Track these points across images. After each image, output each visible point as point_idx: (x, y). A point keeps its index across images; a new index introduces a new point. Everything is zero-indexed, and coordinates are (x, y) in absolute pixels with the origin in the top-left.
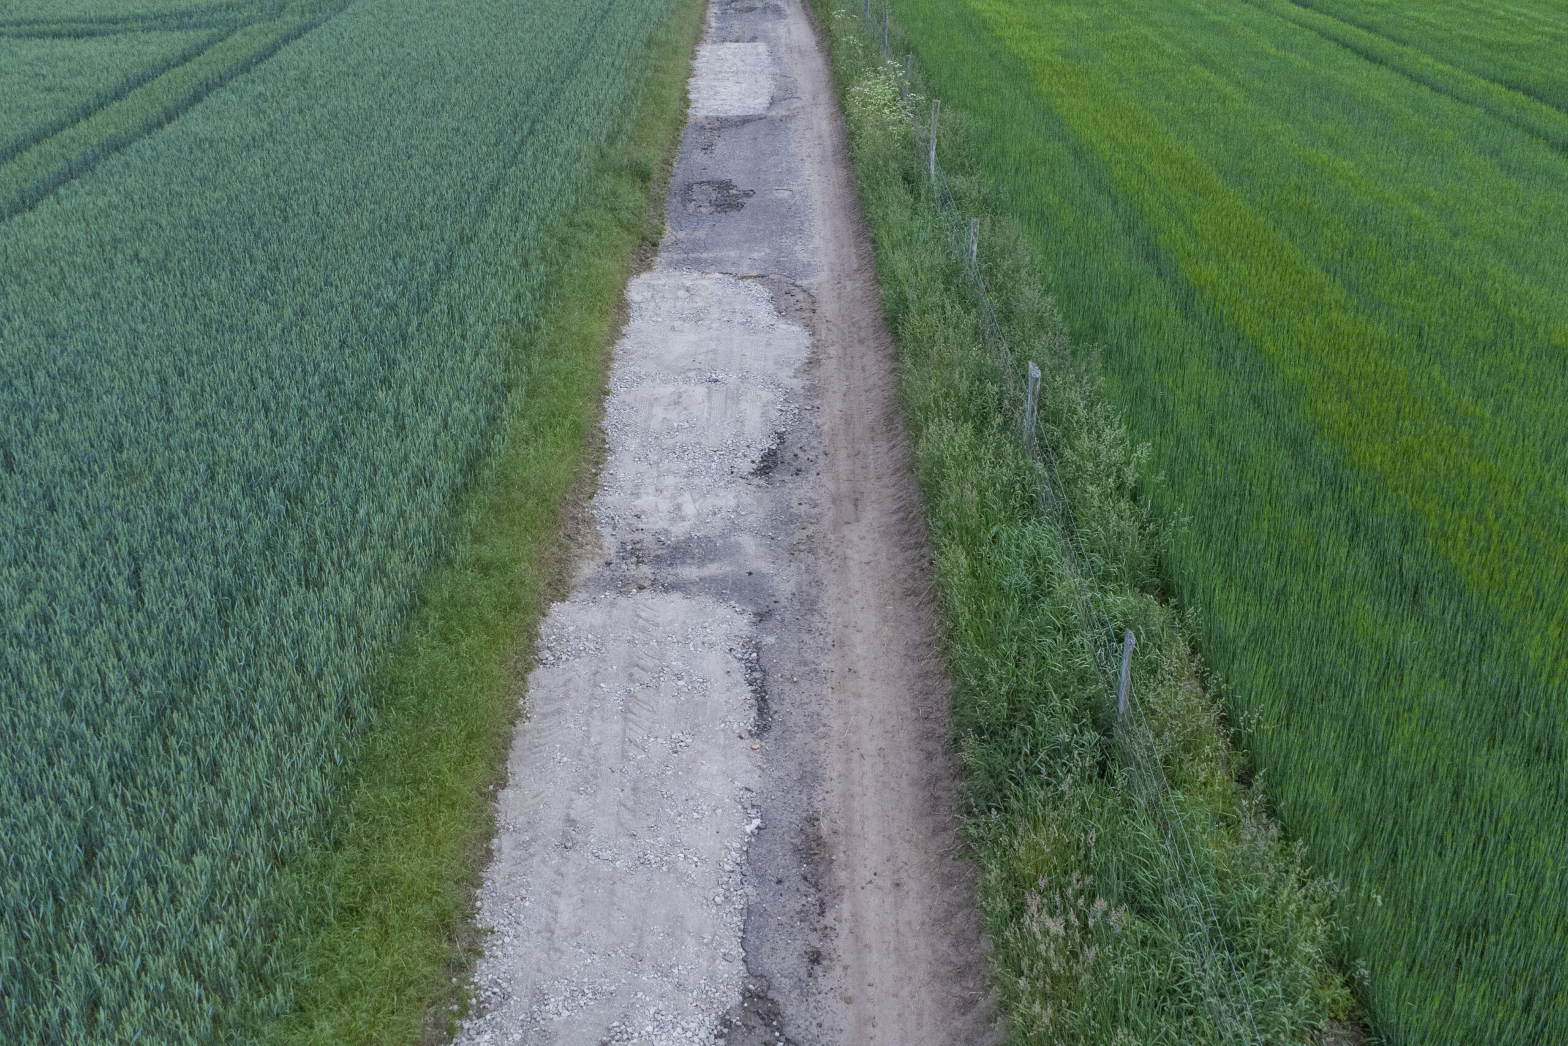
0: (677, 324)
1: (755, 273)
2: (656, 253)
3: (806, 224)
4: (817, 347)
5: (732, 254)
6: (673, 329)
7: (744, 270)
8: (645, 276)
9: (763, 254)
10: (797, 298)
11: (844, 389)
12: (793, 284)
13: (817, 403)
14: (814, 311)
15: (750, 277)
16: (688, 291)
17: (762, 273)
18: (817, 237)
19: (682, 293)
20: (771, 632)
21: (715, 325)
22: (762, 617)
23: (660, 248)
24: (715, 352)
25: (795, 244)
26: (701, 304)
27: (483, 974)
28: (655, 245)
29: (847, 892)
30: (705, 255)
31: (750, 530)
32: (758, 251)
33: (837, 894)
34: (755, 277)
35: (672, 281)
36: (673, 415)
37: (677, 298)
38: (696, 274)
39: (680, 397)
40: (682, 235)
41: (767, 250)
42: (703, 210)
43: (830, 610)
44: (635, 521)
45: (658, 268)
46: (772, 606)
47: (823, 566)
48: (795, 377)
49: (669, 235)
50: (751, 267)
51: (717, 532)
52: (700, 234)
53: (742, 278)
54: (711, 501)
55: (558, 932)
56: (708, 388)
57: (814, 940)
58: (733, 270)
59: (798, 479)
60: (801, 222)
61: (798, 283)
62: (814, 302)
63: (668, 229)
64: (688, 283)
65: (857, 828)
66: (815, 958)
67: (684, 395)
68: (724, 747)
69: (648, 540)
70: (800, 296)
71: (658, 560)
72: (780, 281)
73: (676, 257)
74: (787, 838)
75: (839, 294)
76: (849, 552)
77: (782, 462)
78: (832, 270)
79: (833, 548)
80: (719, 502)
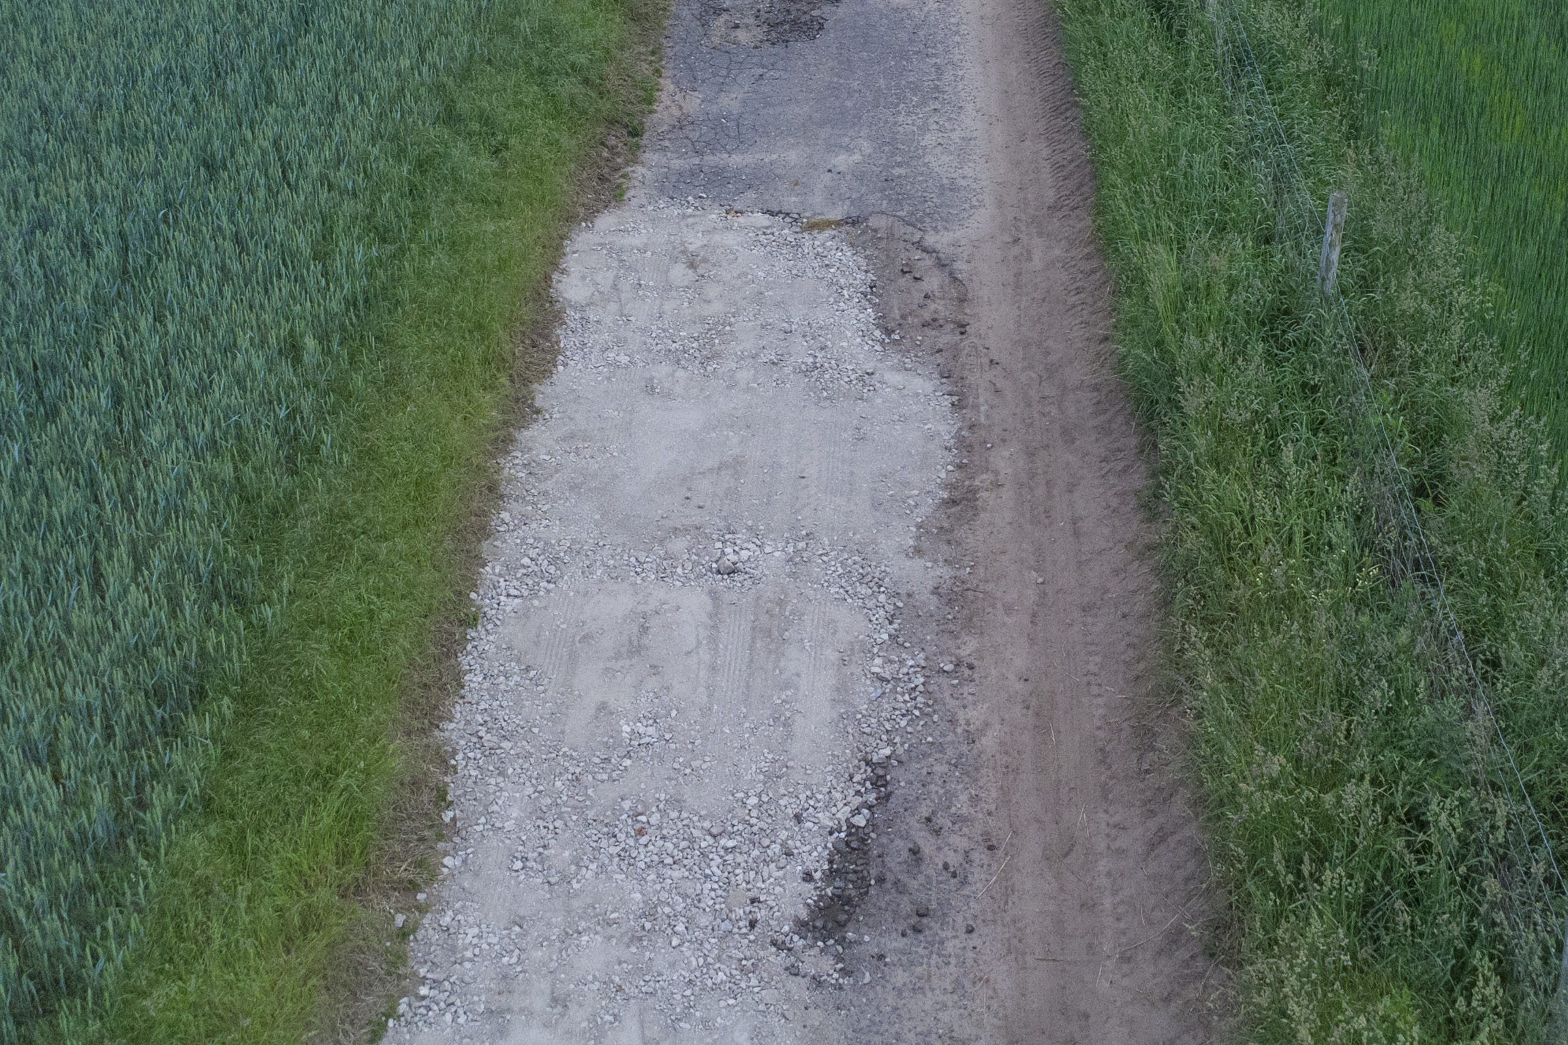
0: (662, 371)
1: (836, 214)
2: (634, 153)
3: (948, 76)
4: (970, 448)
5: (793, 156)
6: (650, 389)
7: (818, 204)
8: (606, 221)
9: (857, 157)
10: (925, 286)
11: (1032, 595)
12: (918, 245)
13: (969, 647)
14: (962, 328)
15: (828, 224)
16: (692, 266)
17: (854, 213)
18: (969, 107)
19: (679, 273)
21: (744, 376)
23: (645, 140)
24: (736, 465)
25: (924, 129)
26: (717, 308)
28: (635, 133)
30: (736, 160)
32: (847, 149)
34: (838, 224)
35: (662, 236)
36: (622, 695)
37: (667, 288)
38: (714, 216)
39: (644, 630)
40: (693, 103)
41: (867, 147)
42: (742, 36)
45: (636, 195)
48: (918, 551)
49: (667, 103)
50: (832, 195)
52: (731, 102)
53: (812, 227)
56: (714, 595)
58: (790, 202)
59: (920, 947)
60: (938, 67)
61: (930, 240)
62: (962, 300)
63: (667, 85)
64: (695, 242)
67: (654, 622)
70: (934, 282)
72: (891, 236)
73: (677, 164)
75: (1018, 275)
77: (881, 880)
78: (1000, 204)
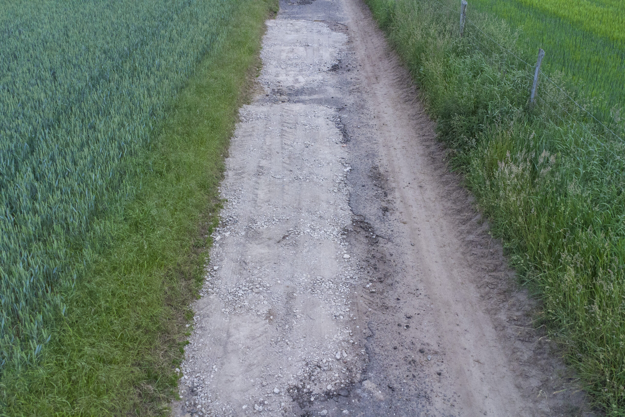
0: (288, 32)
1: (320, 20)
2: (276, 15)
3: (340, 8)
4: (351, 38)
5: (309, 15)
7: (315, 19)
8: (273, 20)
9: (322, 15)
10: (339, 26)
11: (365, 48)
12: (337, 23)
13: (354, 52)
14: (347, 30)
15: (318, 21)
16: (291, 24)
17: (323, 20)
18: (345, 11)
19: (289, 25)
20: (345, 114)
21: (305, 33)
22: (340, 109)
23: (278, 14)
24: (306, 39)
25: (336, 13)
26: (298, 28)
27: (223, 214)
28: (275, 12)
29: (396, 190)
30: (297, 16)
31: (331, 86)
32: (320, 14)
33: (393, 190)
35: (285, 22)
36: (291, 55)
37: (287, 26)
38: (294, 20)
39: (293, 50)
40: (287, 11)
41: (324, 14)
42: (295, 4)
43: (371, 108)
44: (278, 83)
45: (278, 18)
46: (344, 106)
47: (365, 96)
48: (343, 45)
49: (281, 10)
50: (318, 18)
51: (316, 86)
52: (294, 10)
53: (315, 21)
54: (311, 78)
55: (258, 200)
56: (305, 47)
57: (384, 204)
58: (310, 19)
59: (349, 72)
60: (337, 7)
61: (339, 23)
62: (347, 27)
64: (291, 22)
65: (397, 170)
66: (386, 210)
67: (295, 49)
68: (329, 146)
69: (284, 89)
70: (341, 26)
71: (290, 94)
72: (331, 22)
73: (285, 16)
74: (364, 173)
75: (358, 25)
76: (376, 92)
77: (341, 68)
78: (353, 19)
79: (368, 90)
80: (315, 78)
